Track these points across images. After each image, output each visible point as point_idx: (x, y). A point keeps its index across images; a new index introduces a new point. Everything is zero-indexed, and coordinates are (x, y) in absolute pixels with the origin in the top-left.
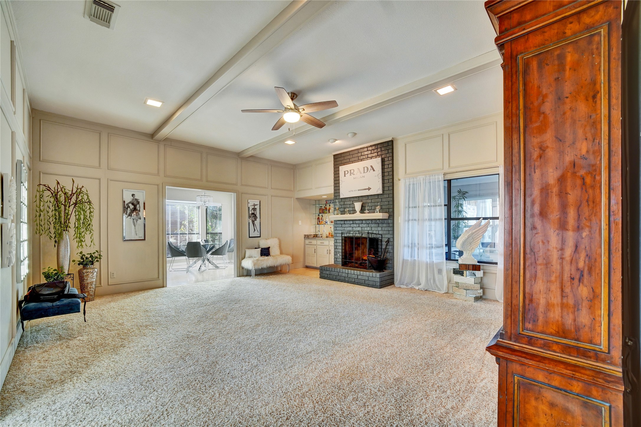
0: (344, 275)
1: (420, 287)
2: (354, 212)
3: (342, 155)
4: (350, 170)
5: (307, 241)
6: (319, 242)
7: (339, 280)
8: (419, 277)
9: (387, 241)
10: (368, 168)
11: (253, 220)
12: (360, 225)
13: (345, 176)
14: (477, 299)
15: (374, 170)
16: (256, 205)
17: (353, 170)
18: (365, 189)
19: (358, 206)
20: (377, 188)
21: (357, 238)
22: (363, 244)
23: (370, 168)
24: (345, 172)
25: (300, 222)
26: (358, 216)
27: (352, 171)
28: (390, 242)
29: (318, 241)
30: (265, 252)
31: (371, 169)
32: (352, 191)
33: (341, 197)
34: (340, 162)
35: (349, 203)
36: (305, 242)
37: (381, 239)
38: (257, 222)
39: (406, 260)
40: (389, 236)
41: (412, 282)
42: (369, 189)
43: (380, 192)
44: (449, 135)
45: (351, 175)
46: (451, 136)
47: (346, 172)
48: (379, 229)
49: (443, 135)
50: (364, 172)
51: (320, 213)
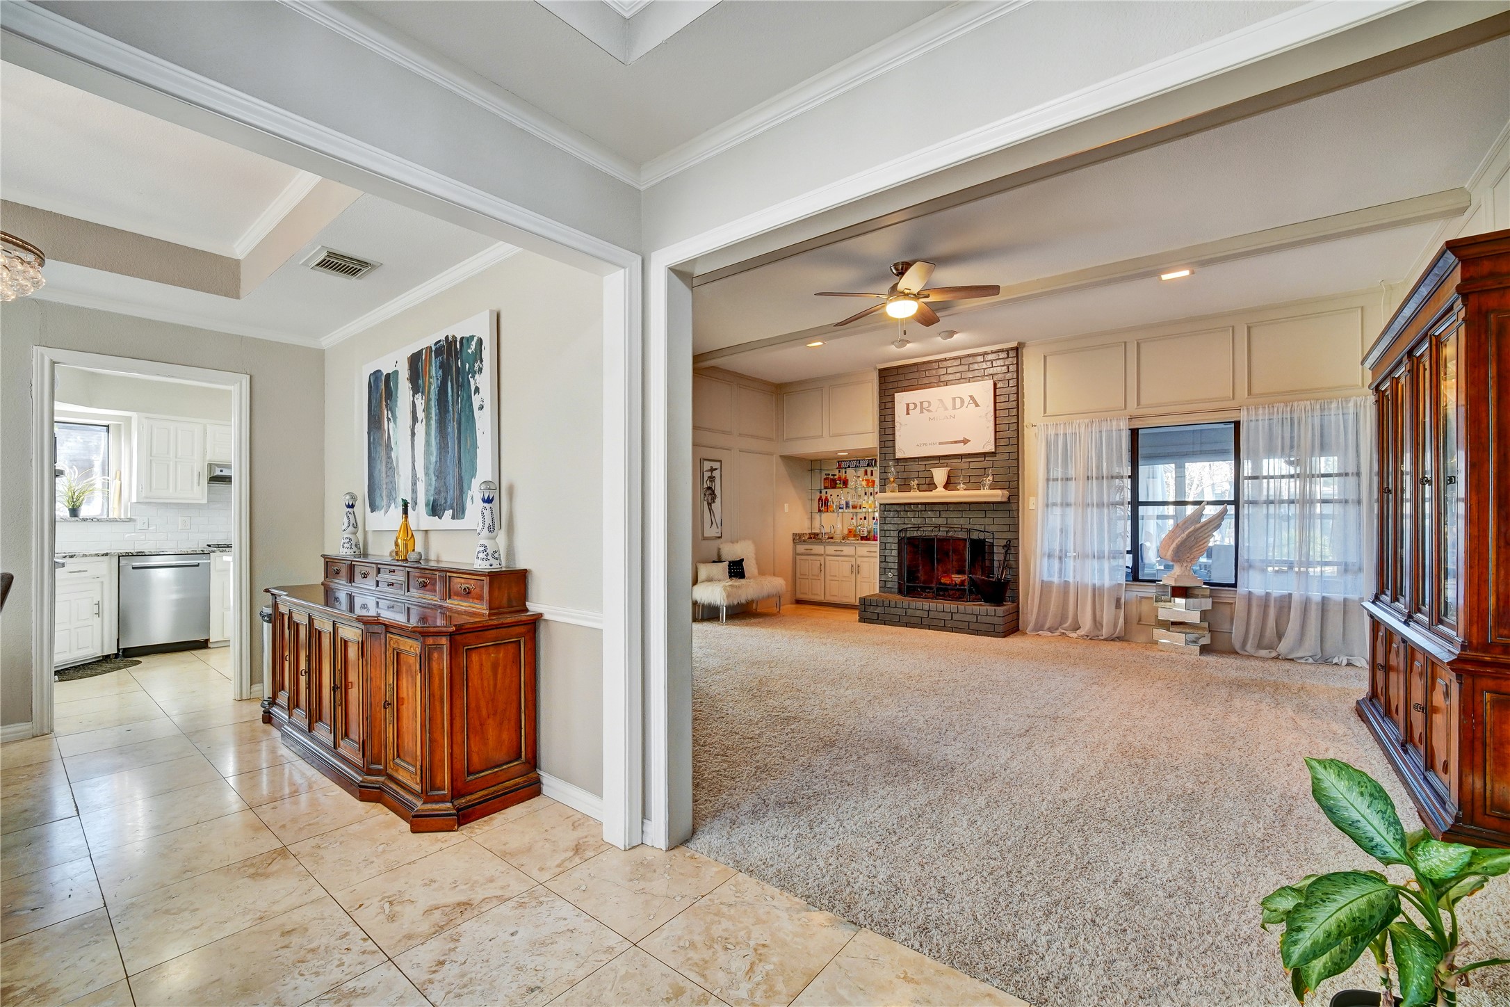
0: (918, 613)
1: (1081, 632)
2: (931, 486)
3: (900, 371)
4: (922, 403)
5: (801, 548)
6: (831, 549)
7: (907, 625)
8: (1076, 615)
9: (1005, 546)
10: (962, 401)
11: (710, 501)
12: (943, 515)
13: (908, 414)
14: (1205, 650)
15: (977, 405)
16: (716, 469)
17: (929, 402)
18: (956, 442)
19: (940, 475)
20: (982, 440)
21: (943, 541)
22: (956, 551)
23: (967, 399)
24: (908, 405)
25: (786, 506)
26: (940, 494)
27: (925, 405)
28: (1011, 548)
29: (827, 547)
30: (736, 569)
31: (971, 402)
32: (926, 444)
33: (899, 455)
34: (896, 385)
35: (916, 468)
36: (794, 549)
37: (991, 541)
38: (716, 506)
39: (1047, 582)
40: (1009, 536)
41: (1061, 624)
42: (965, 441)
43: (990, 448)
44: (1138, 345)
45: (922, 412)
46: (1142, 345)
47: (911, 406)
48: (987, 521)
49: (1125, 343)
50: (954, 408)
51: (825, 488)
